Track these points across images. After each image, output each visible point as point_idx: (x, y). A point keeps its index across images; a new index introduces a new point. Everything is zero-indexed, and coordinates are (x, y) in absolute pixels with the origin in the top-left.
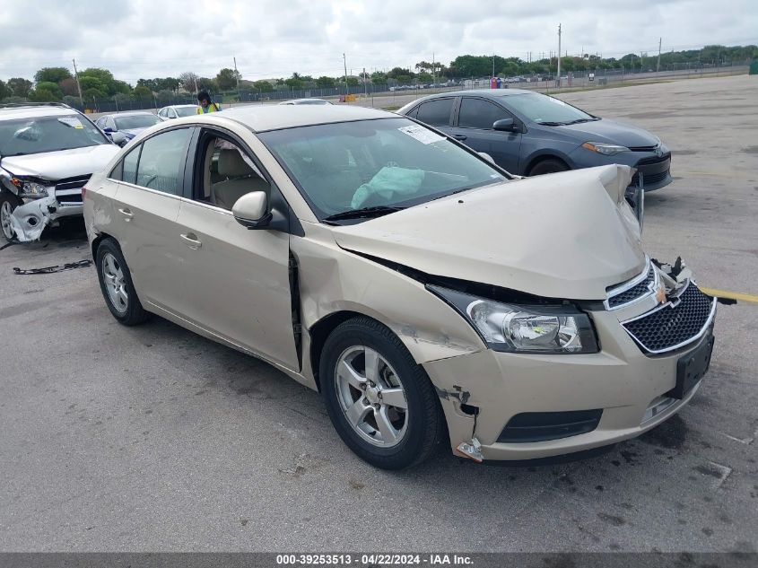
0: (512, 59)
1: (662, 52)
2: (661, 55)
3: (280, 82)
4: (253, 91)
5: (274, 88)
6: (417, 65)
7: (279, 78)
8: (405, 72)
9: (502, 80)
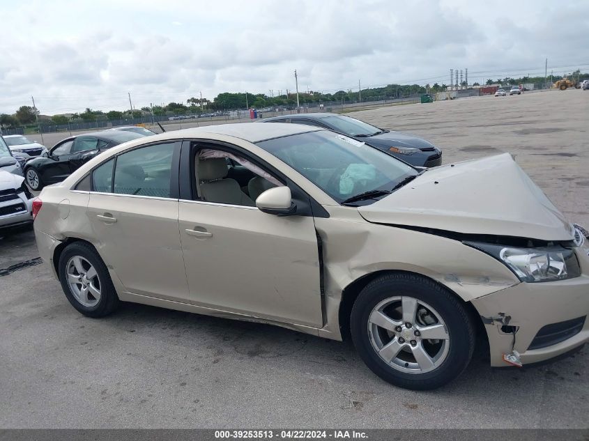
0: (260, 95)
1: (361, 90)
2: (361, 92)
3: (75, 116)
4: (52, 124)
5: (71, 121)
6: (189, 101)
7: (74, 113)
8: (180, 106)
9: (257, 111)
